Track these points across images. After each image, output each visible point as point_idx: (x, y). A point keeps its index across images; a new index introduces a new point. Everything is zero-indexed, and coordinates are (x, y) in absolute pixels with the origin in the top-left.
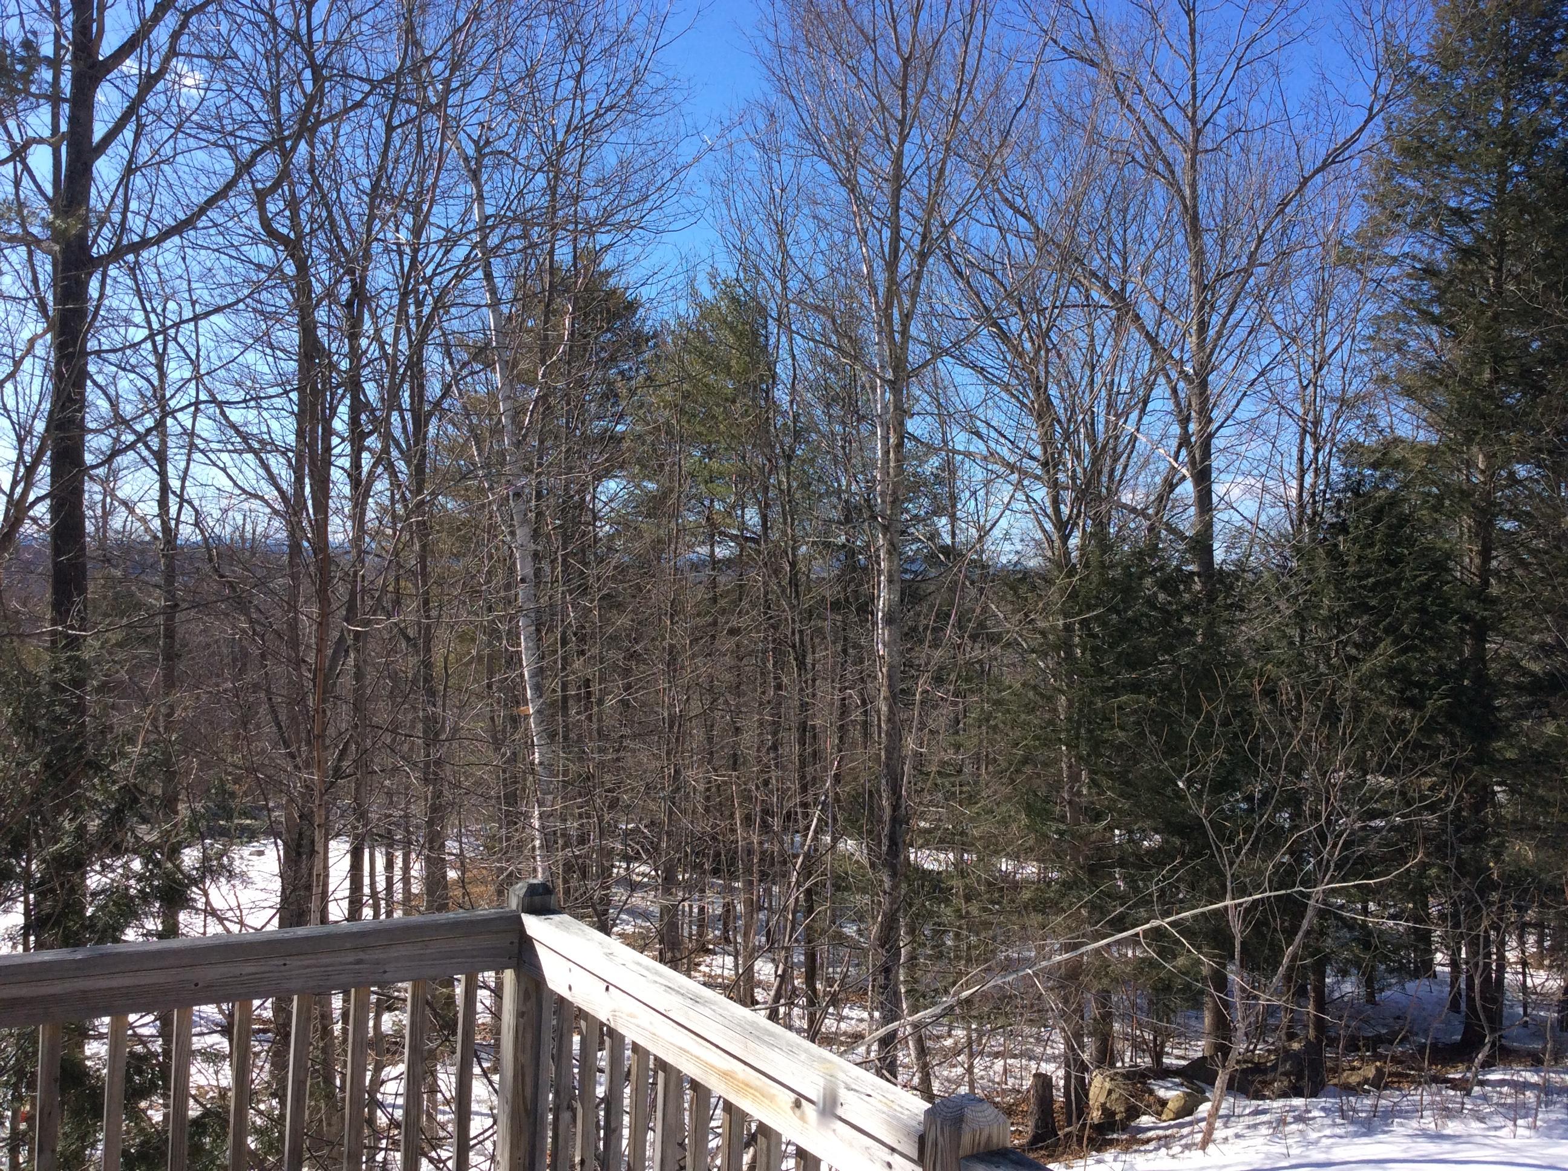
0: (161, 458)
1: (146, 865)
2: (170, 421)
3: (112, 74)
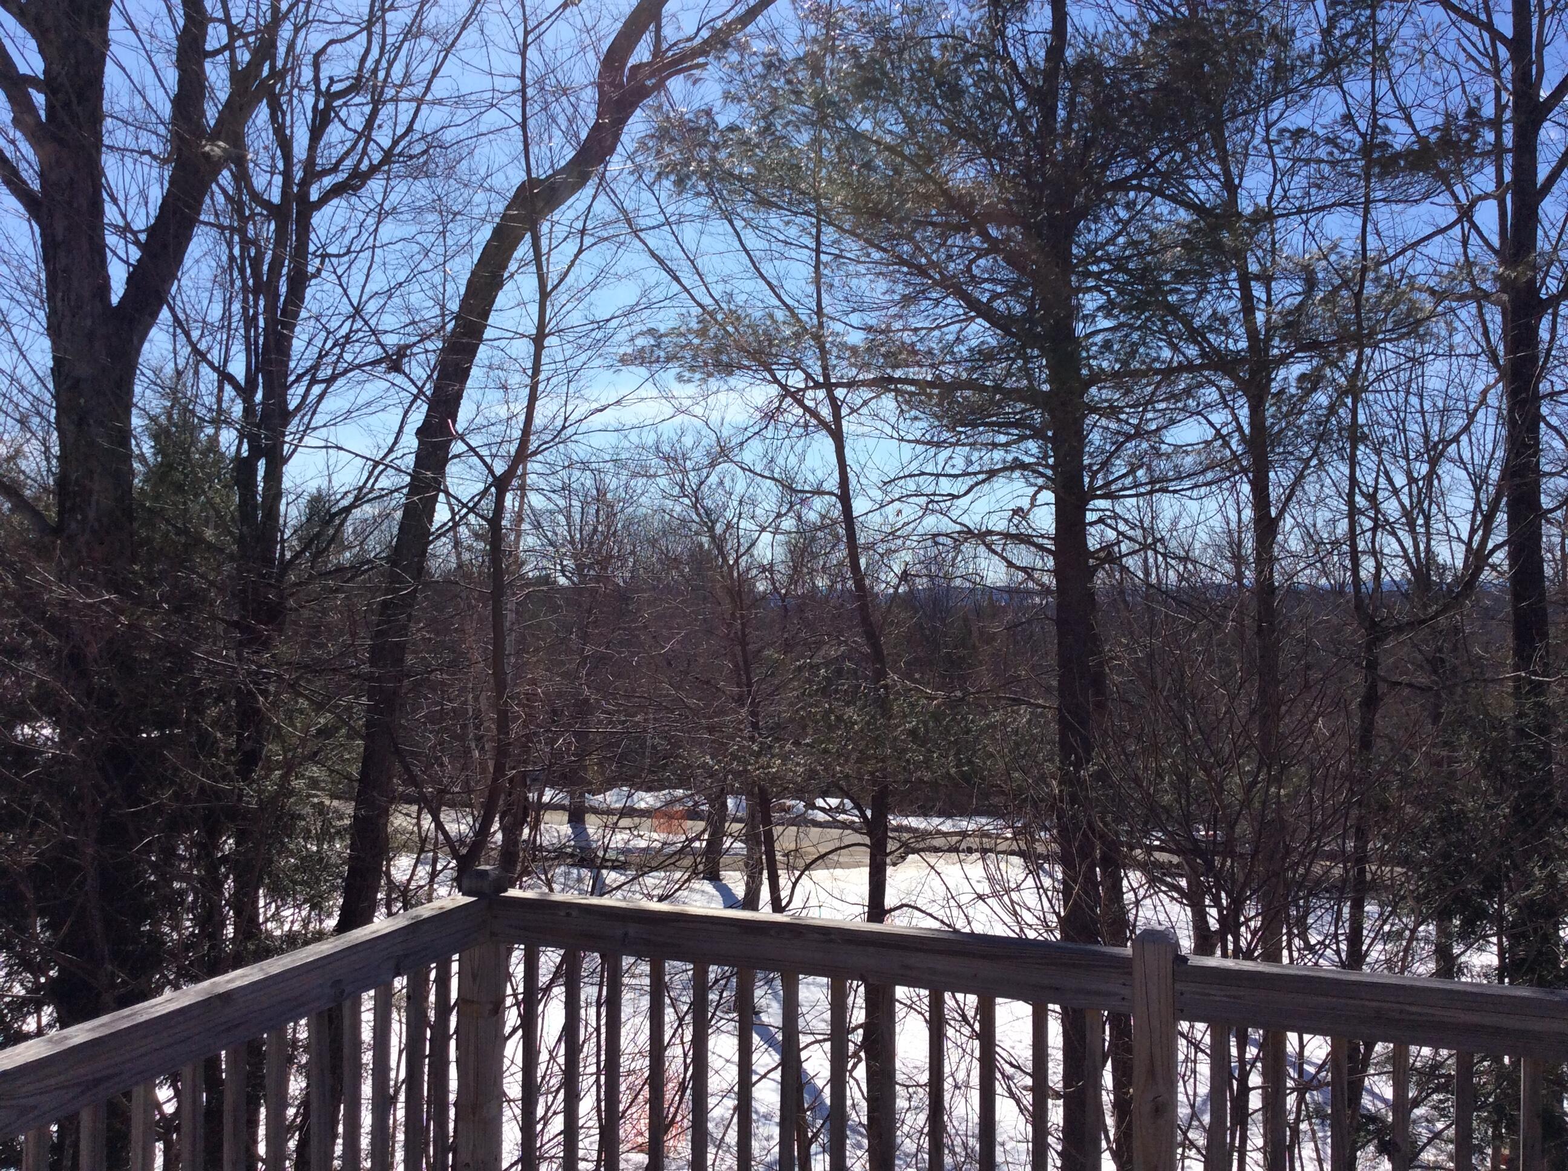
3: (1555, 112)
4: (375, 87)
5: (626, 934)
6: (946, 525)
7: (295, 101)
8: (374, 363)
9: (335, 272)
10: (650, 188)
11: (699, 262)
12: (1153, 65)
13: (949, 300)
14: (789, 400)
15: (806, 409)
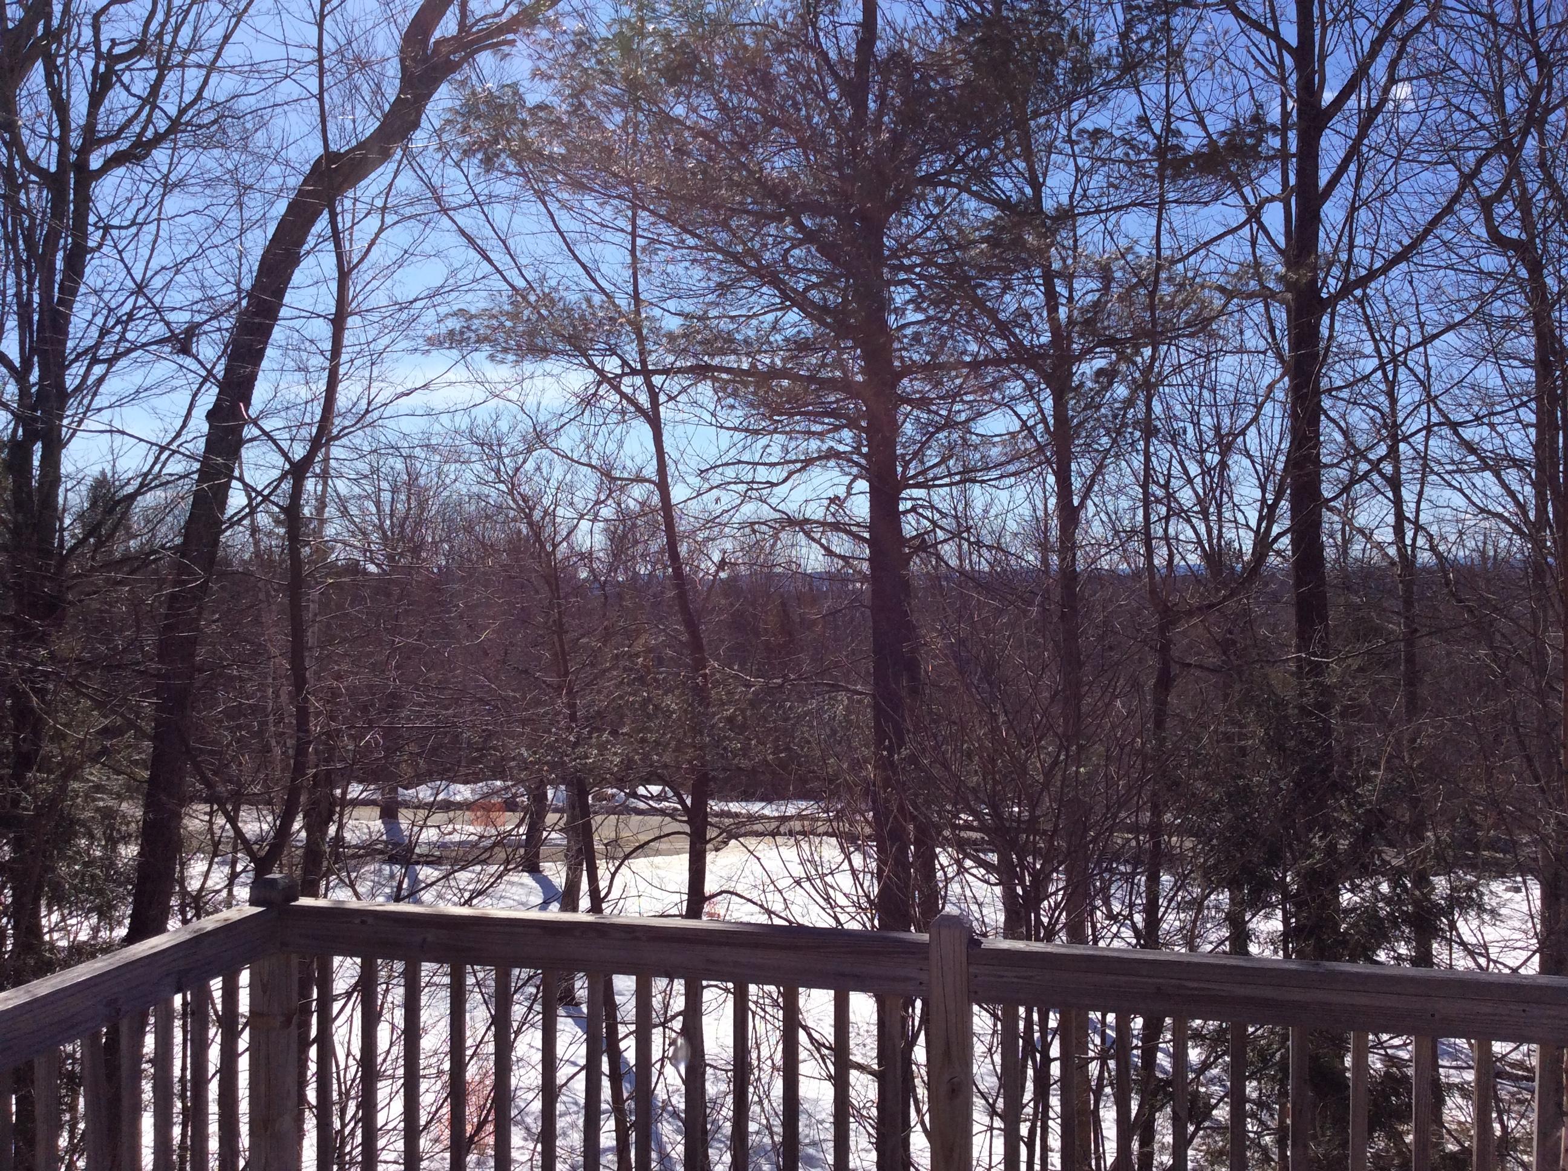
0: (1395, 483)
1: (1395, 889)
2: (1403, 447)
3: (1334, 120)
4: (160, 52)
5: (424, 940)
6: (766, 513)
7: (72, 63)
8: (161, 342)
9: (115, 247)
10: (457, 165)
11: (511, 242)
12: (961, 62)
13: (764, 289)
14: (605, 386)
15: (623, 395)
